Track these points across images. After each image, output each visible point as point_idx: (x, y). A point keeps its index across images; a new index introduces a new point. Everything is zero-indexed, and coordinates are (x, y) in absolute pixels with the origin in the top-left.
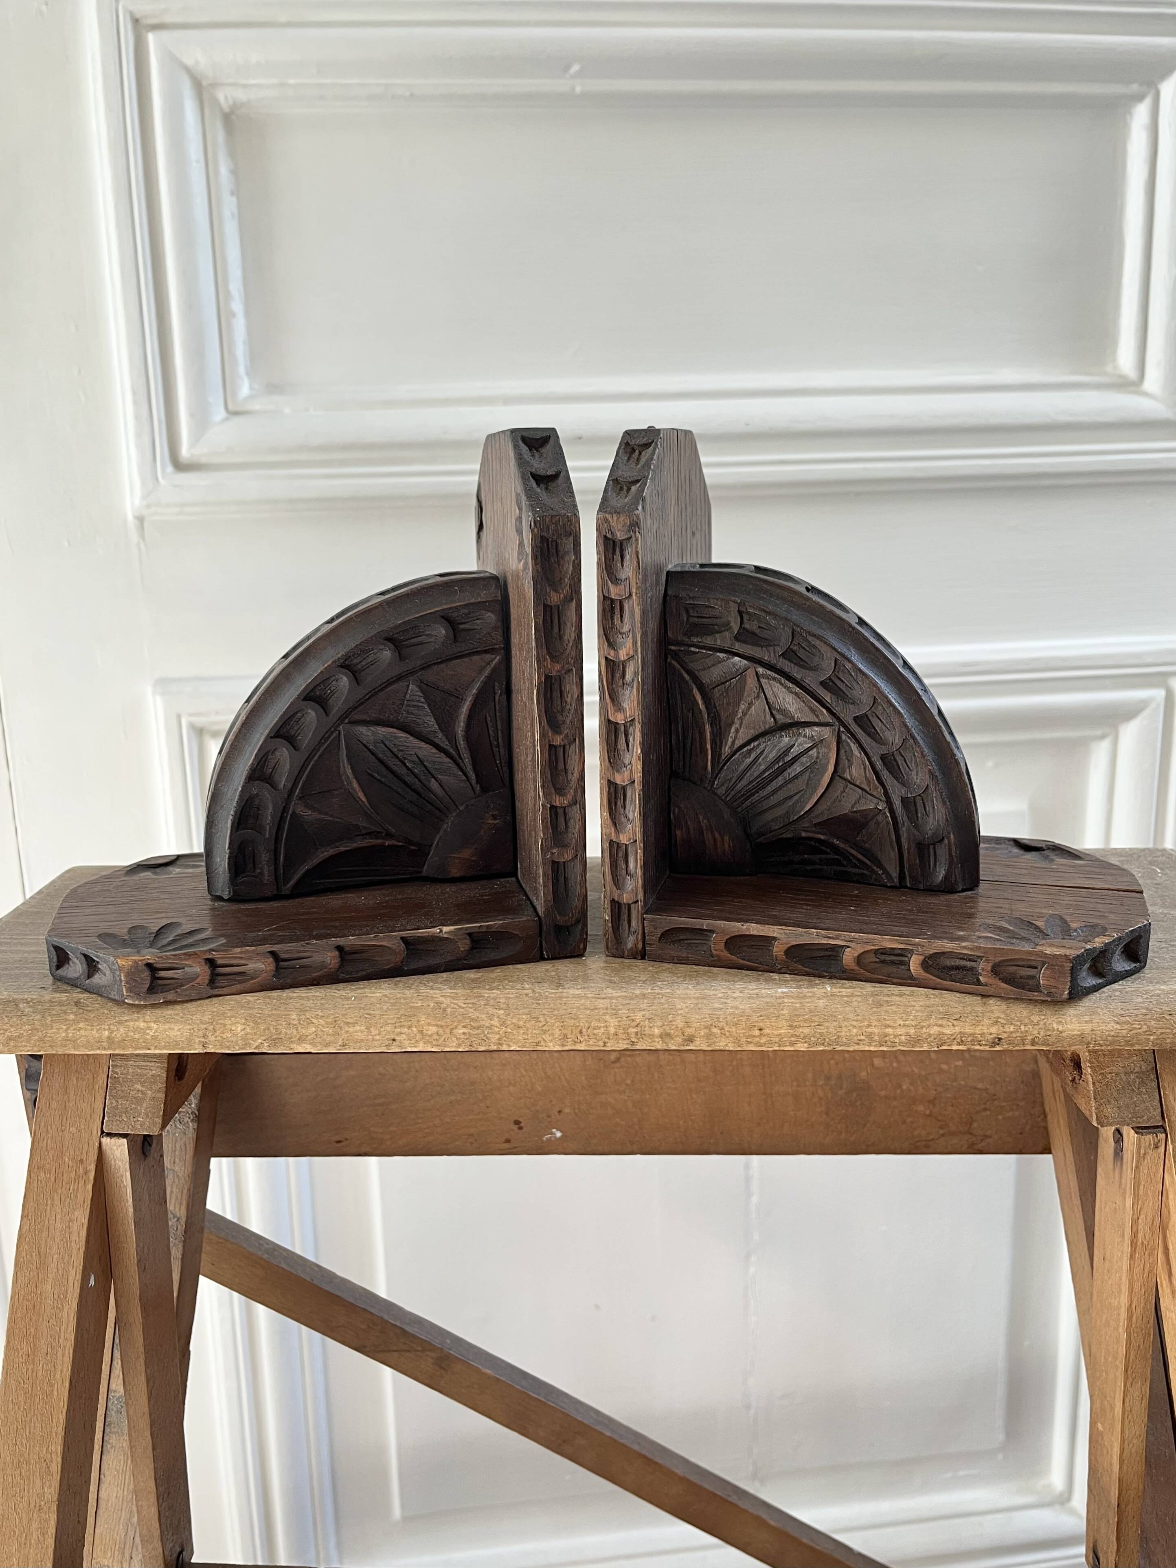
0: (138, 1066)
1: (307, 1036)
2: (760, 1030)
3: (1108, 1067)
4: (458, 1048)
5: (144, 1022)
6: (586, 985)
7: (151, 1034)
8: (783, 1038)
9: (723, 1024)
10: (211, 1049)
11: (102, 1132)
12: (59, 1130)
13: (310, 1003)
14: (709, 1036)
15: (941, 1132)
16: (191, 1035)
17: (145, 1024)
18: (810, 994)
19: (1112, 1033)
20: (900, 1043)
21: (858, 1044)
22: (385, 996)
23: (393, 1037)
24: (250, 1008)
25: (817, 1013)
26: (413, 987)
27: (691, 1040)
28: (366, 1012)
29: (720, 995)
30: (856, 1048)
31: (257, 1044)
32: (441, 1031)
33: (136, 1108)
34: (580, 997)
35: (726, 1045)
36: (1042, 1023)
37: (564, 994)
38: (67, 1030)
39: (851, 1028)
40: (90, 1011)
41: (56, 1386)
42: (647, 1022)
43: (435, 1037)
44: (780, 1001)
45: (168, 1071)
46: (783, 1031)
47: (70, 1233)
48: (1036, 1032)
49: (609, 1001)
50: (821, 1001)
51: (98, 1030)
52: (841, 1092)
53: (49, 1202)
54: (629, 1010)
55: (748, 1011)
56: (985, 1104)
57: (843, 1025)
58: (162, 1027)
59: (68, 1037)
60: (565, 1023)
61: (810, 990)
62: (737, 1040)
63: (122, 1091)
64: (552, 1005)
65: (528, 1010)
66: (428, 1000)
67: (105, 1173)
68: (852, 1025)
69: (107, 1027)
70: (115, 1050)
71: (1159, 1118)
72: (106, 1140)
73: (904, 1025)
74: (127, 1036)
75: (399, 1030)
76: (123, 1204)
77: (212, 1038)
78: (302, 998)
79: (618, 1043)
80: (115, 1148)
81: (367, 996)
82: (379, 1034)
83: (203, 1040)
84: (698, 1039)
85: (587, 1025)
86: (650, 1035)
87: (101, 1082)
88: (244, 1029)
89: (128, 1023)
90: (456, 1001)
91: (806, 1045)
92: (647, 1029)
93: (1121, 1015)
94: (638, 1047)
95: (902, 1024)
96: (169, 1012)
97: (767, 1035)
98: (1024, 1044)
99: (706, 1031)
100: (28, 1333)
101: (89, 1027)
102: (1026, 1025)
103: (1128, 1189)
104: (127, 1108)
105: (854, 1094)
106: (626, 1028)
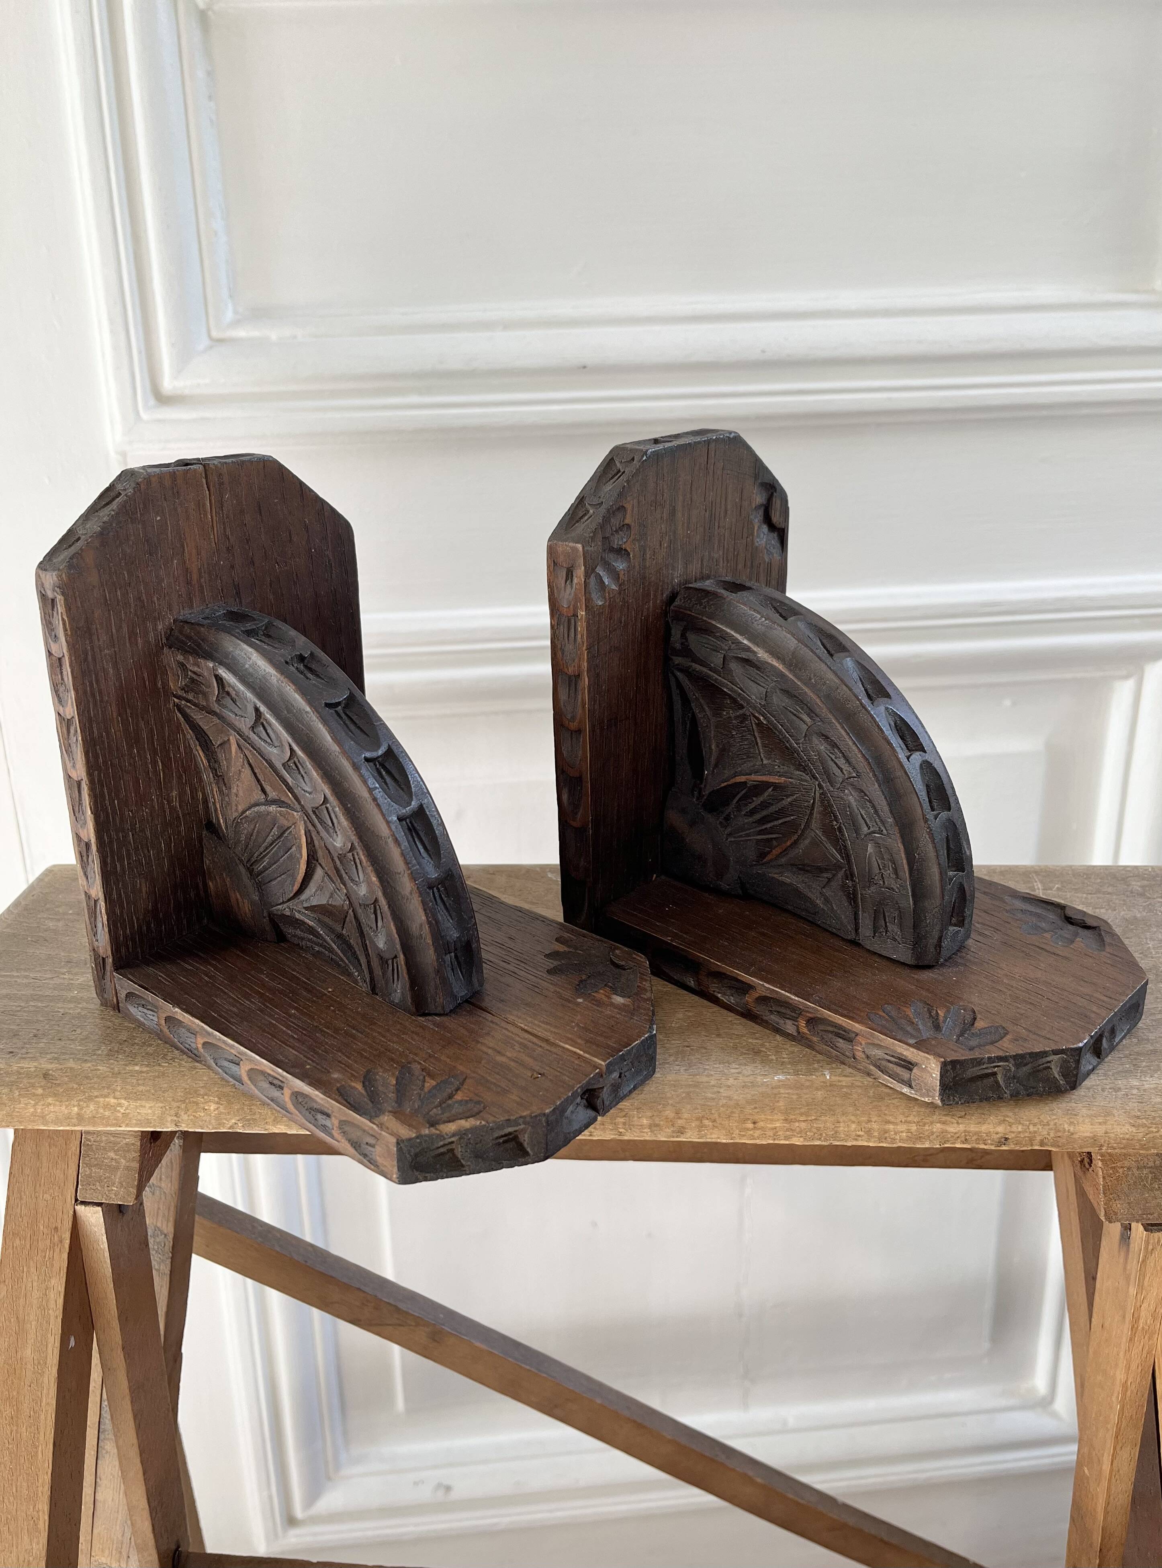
2: (754, 1123)
3: (1120, 1161)
5: (115, 1098)
7: (122, 1111)
8: (777, 1132)
9: (712, 1117)
10: (184, 1128)
11: (76, 1200)
12: (33, 1196)
14: (701, 1127)
16: (163, 1113)
17: (115, 1101)
18: (808, 1083)
19: (1127, 1136)
20: (901, 1140)
21: (856, 1140)
25: (814, 1107)
29: (713, 1083)
30: (855, 1143)
31: (231, 1124)
33: (110, 1177)
35: (719, 1138)
36: (1052, 1123)
38: (35, 1105)
39: (849, 1123)
40: (58, 1086)
41: (40, 1448)
42: (635, 1112)
44: (775, 1091)
45: (141, 1140)
46: (778, 1125)
47: (47, 1301)
48: (1045, 1132)
50: (819, 1093)
51: (67, 1106)
53: (25, 1269)
55: (742, 1102)
57: (841, 1120)
58: (133, 1104)
59: (37, 1112)
61: (808, 1078)
62: (730, 1133)
63: (96, 1159)
67: (81, 1238)
68: (850, 1120)
69: (76, 1103)
70: (85, 1127)
72: (80, 1209)
73: (906, 1122)
74: (97, 1113)
77: (185, 1117)
79: (605, 1133)
80: (90, 1215)
83: (175, 1118)
84: (689, 1133)
86: (638, 1126)
87: (74, 1148)
88: (217, 1109)
89: (97, 1100)
91: (801, 1139)
92: (636, 1118)
93: (1138, 1117)
94: (626, 1138)
95: (903, 1121)
96: (141, 1088)
97: (762, 1128)
98: (1032, 1145)
99: (698, 1123)
100: (11, 1397)
101: (58, 1103)
102: (1035, 1125)
103: (1133, 1277)
104: (101, 1177)
106: (613, 1118)
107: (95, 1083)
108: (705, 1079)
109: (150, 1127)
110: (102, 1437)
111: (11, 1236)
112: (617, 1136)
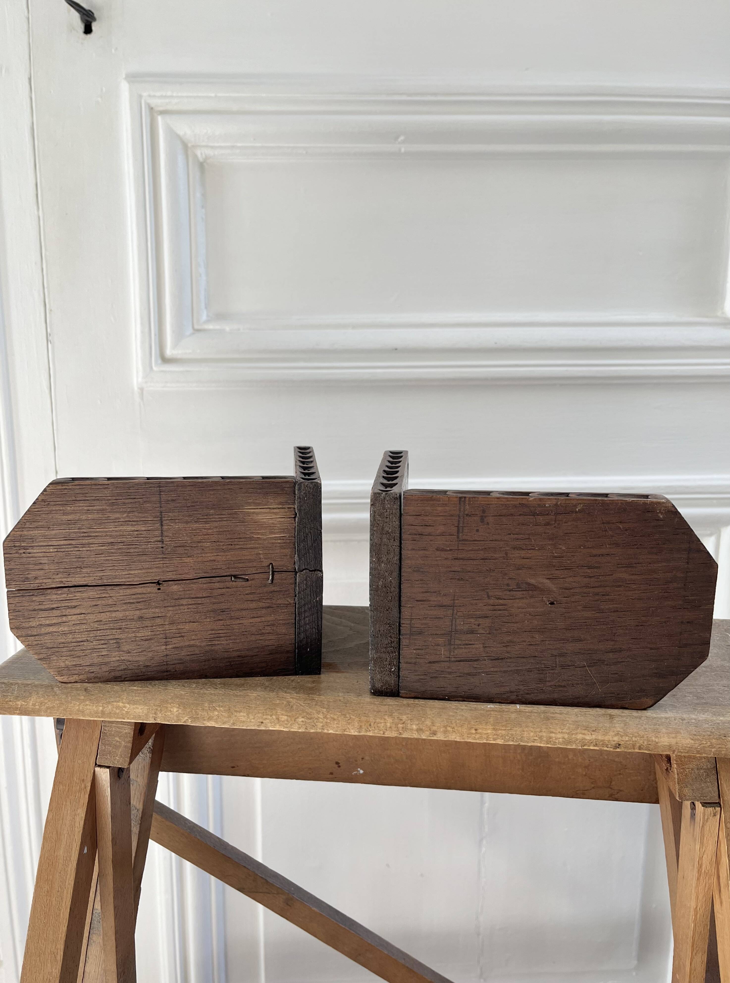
0: (118, 727)
1: (213, 717)
2: (476, 730)
3: (687, 764)
4: (299, 729)
7: (126, 710)
8: (489, 736)
9: (452, 726)
10: (159, 721)
11: (96, 764)
12: (72, 761)
13: (216, 698)
14: (445, 732)
15: (593, 786)
16: (148, 712)
17: (123, 704)
18: (506, 710)
19: (689, 746)
20: (559, 743)
21: (534, 742)
22: (259, 696)
23: (261, 721)
24: (182, 699)
25: (510, 722)
28: (247, 705)
29: (453, 707)
30: (533, 744)
31: (185, 720)
33: (115, 752)
35: (455, 738)
36: (645, 736)
37: (362, 701)
38: (79, 705)
39: (530, 732)
40: (93, 695)
41: (62, 911)
42: (409, 722)
43: (286, 722)
44: (488, 713)
45: (134, 731)
46: (489, 732)
47: (75, 822)
48: (641, 742)
49: (388, 707)
50: (514, 715)
51: (96, 706)
52: (531, 758)
53: (64, 803)
54: (399, 713)
55: (469, 718)
56: (620, 771)
57: (525, 730)
58: (132, 707)
59: (79, 709)
60: (361, 719)
61: (507, 707)
62: (462, 735)
63: (108, 741)
64: (354, 708)
65: (340, 710)
66: (283, 700)
67: (96, 787)
68: (530, 730)
69: (101, 705)
70: (105, 718)
71: (717, 798)
72: (97, 769)
73: (562, 732)
74: (113, 711)
75: (265, 717)
76: (105, 806)
77: (160, 715)
78: (211, 694)
79: (392, 733)
80: (102, 773)
81: (248, 695)
82: (254, 719)
83: (154, 715)
84: (439, 733)
85: (374, 721)
86: (410, 729)
87: (97, 735)
88: (178, 711)
89: (113, 703)
90: (299, 702)
91: (503, 741)
92: (409, 725)
93: (695, 735)
94: (403, 736)
95: (560, 732)
96: (137, 698)
97: (480, 733)
98: (634, 749)
99: (444, 729)
100: (49, 879)
101: (91, 704)
102: (636, 737)
103: (697, 838)
104: (110, 751)
105: (539, 760)
106: (397, 724)
107: (113, 694)
108: (449, 705)
109: (140, 720)
110: (91, 932)
111: (58, 784)
112: (398, 735)
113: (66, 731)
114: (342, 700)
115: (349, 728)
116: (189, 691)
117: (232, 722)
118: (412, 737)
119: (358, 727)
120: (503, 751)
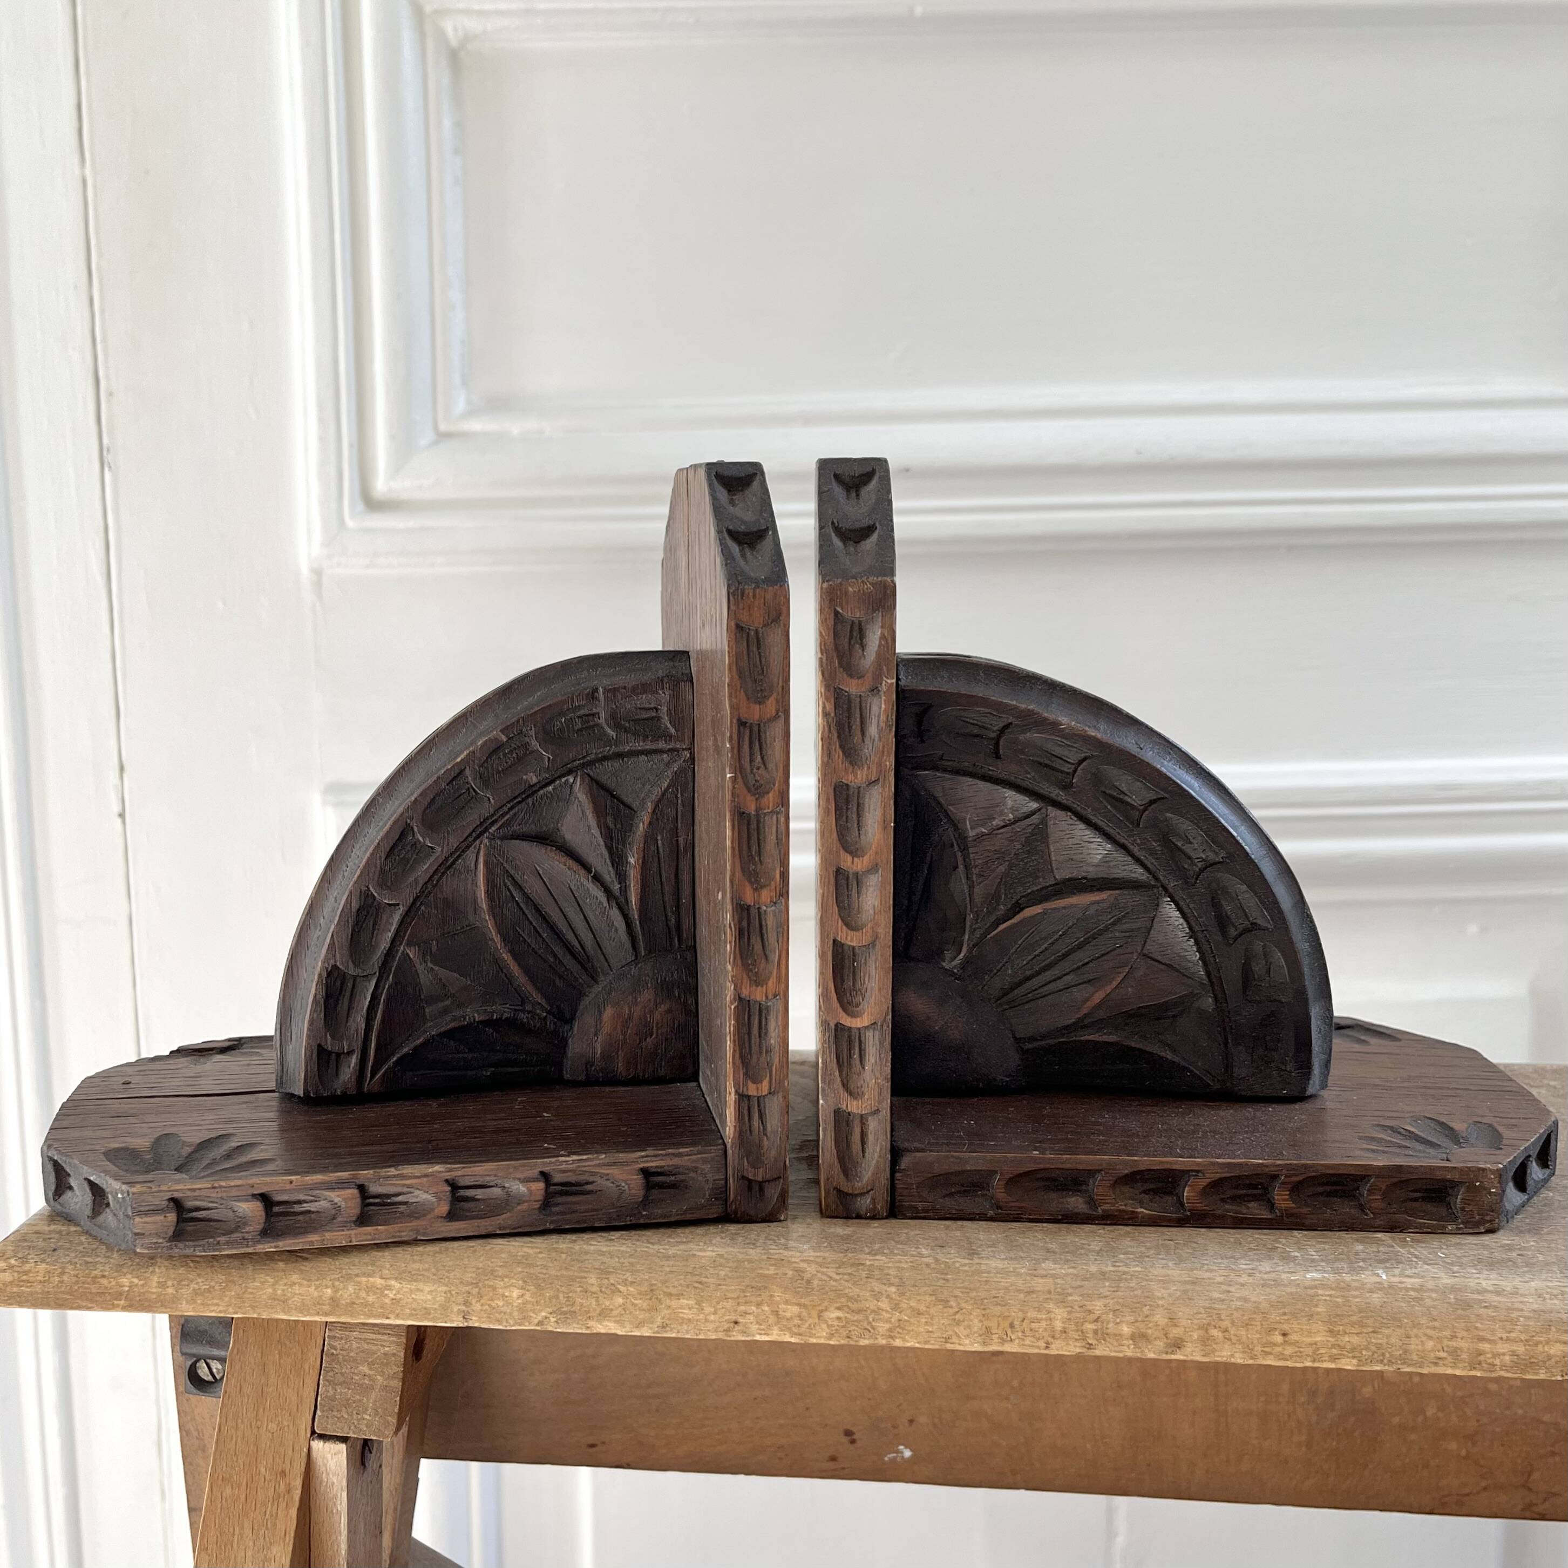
0: (365, 1340)
1: (612, 1310)
2: (1284, 1335)
4: (830, 1339)
5: (382, 1278)
6: (1012, 1255)
7: (391, 1296)
8: (1318, 1349)
9: (1226, 1324)
10: (474, 1323)
11: (313, 1432)
12: (252, 1426)
13: (614, 1262)
14: (1205, 1341)
15: (1483, 1484)
16: (448, 1300)
17: (383, 1282)
18: (1356, 1284)
21: (1436, 1364)
22: (721, 1256)
23: (733, 1318)
24: (530, 1265)
25: (1370, 1314)
26: (758, 1244)
27: (1177, 1345)
28: (695, 1278)
30: (1434, 1370)
31: (540, 1318)
32: (804, 1313)
34: (1005, 1273)
35: (1232, 1356)
37: (983, 1267)
38: (275, 1283)
39: (1424, 1338)
42: (1111, 1316)
43: (796, 1321)
44: (1311, 1293)
45: (406, 1349)
46: (1318, 1339)
49: (1051, 1280)
50: (1375, 1295)
51: (317, 1287)
52: (1331, 1415)
53: (237, 1531)
54: (1081, 1295)
55: (1264, 1305)
56: (1553, 1446)
57: (1412, 1333)
58: (407, 1286)
59: (276, 1295)
60: (988, 1311)
62: (1248, 1349)
63: (343, 1375)
64: (966, 1283)
65: (931, 1288)
66: (783, 1266)
67: (312, 1492)
68: (1426, 1335)
69: (330, 1283)
70: (340, 1316)
72: (317, 1445)
74: (358, 1297)
75: (742, 1308)
76: (334, 1537)
77: (477, 1307)
78: (602, 1253)
79: (1068, 1344)
80: (329, 1456)
81: (694, 1255)
82: (715, 1313)
83: (464, 1308)
84: (1189, 1344)
85: (1020, 1315)
86: (1116, 1335)
87: (312, 1359)
88: (522, 1295)
89: (358, 1279)
90: (825, 1270)
91: (1355, 1361)
92: (1111, 1325)
94: (1098, 1352)
95: (1505, 1337)
96: (416, 1266)
97: (1295, 1344)
99: (1202, 1333)
101: (305, 1282)
104: (348, 1400)
105: (1353, 1419)
106: (1079, 1324)
108: (1207, 1275)
109: (429, 1320)
111: (220, 1482)
112: (1084, 1350)
113: (235, 1351)
114: (933, 1266)
115: (958, 1336)
116: (544, 1245)
117: (659, 1321)
118: (1121, 1355)
119: (981, 1333)
120: (1262, 1399)
